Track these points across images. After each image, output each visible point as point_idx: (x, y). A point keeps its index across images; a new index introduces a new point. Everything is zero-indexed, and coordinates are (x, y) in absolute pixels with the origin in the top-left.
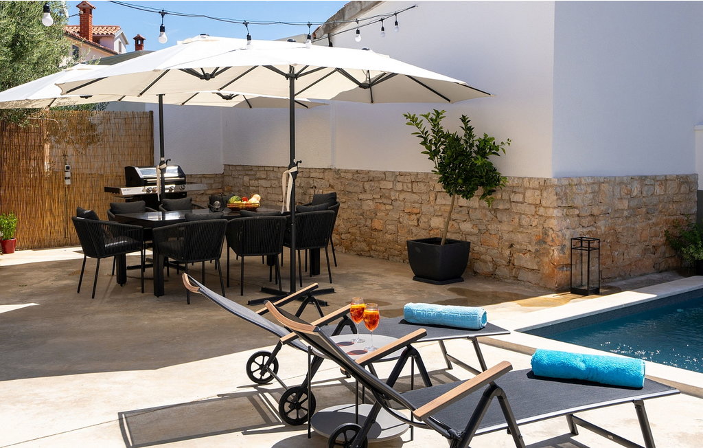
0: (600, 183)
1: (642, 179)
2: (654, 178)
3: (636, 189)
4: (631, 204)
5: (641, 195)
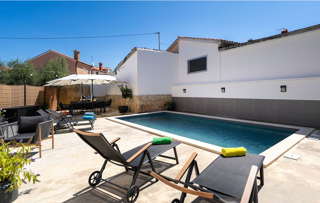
0: (148, 96)
1: (158, 95)
2: (161, 95)
3: (157, 97)
4: (156, 99)
5: (158, 98)
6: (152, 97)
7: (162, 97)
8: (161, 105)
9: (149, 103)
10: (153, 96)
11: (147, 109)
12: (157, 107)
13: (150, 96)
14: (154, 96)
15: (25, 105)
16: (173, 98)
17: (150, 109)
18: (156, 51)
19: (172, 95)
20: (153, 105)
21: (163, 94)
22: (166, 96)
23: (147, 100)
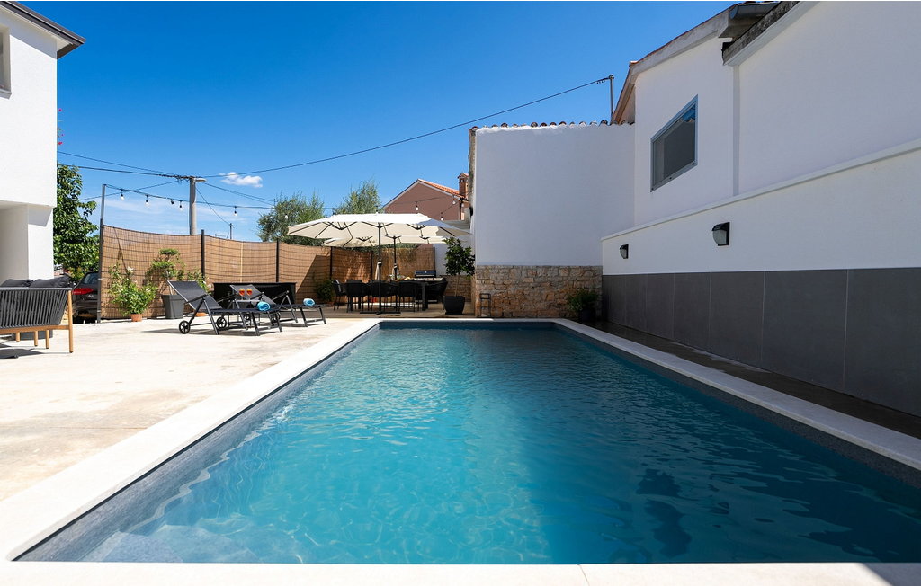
0: (510, 269)
1: (547, 268)
2: (558, 267)
3: (541, 273)
4: (537, 280)
5: (545, 277)
6: (524, 273)
7: (561, 273)
8: (559, 301)
9: (511, 290)
10: (528, 269)
11: (507, 309)
12: (542, 306)
13: (518, 268)
14: (532, 271)
15: (277, 280)
16: (607, 280)
17: (518, 309)
18: (542, 127)
19: (600, 269)
20: (526, 299)
21: (565, 264)
22: (578, 272)
23: (506, 282)
